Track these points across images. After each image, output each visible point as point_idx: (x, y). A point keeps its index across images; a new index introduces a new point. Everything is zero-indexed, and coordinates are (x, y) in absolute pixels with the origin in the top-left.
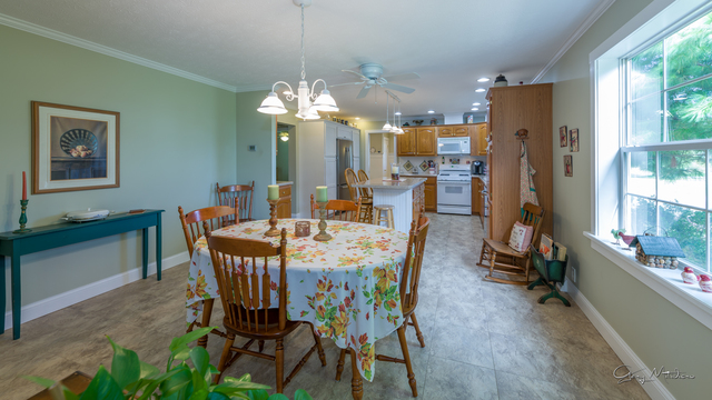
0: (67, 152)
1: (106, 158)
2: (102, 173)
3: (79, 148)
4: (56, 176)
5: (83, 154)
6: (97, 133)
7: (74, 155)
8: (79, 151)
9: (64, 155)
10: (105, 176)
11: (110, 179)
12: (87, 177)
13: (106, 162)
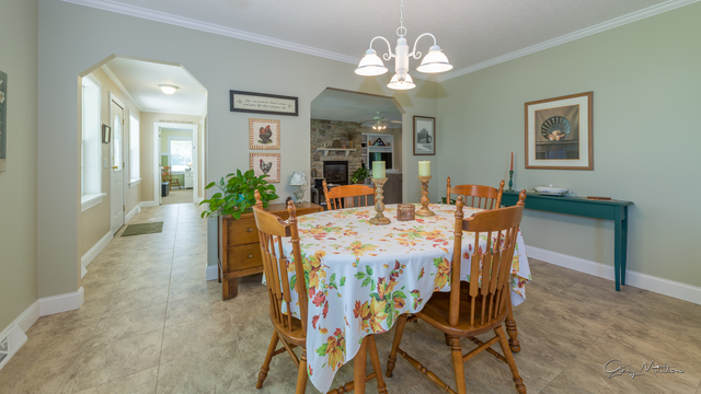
0: (546, 137)
1: (578, 140)
2: (575, 155)
3: (555, 133)
4: (540, 156)
5: (558, 138)
6: (569, 118)
7: (551, 139)
8: (555, 136)
9: (544, 139)
10: (578, 158)
11: (583, 161)
12: (562, 158)
13: (578, 144)
